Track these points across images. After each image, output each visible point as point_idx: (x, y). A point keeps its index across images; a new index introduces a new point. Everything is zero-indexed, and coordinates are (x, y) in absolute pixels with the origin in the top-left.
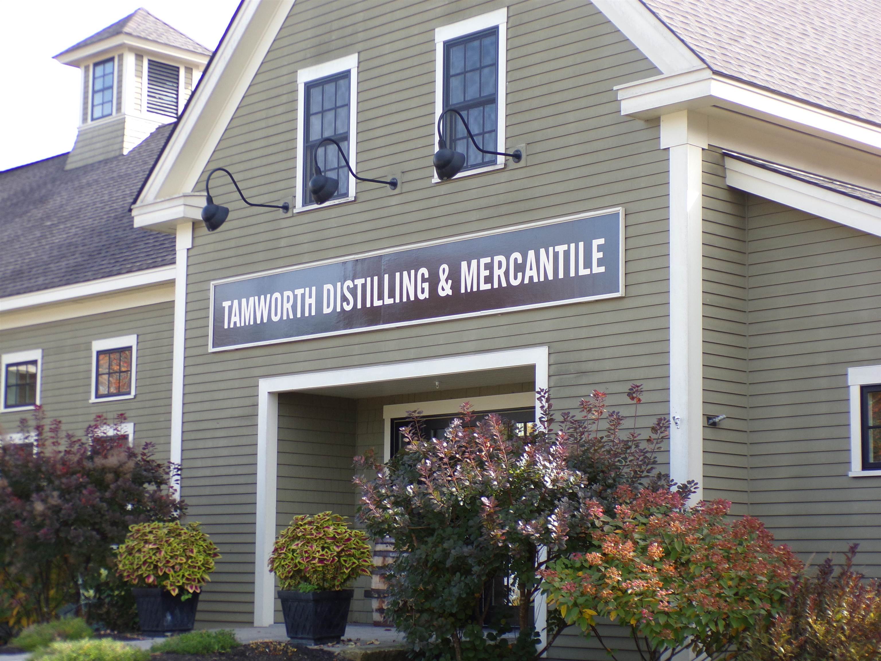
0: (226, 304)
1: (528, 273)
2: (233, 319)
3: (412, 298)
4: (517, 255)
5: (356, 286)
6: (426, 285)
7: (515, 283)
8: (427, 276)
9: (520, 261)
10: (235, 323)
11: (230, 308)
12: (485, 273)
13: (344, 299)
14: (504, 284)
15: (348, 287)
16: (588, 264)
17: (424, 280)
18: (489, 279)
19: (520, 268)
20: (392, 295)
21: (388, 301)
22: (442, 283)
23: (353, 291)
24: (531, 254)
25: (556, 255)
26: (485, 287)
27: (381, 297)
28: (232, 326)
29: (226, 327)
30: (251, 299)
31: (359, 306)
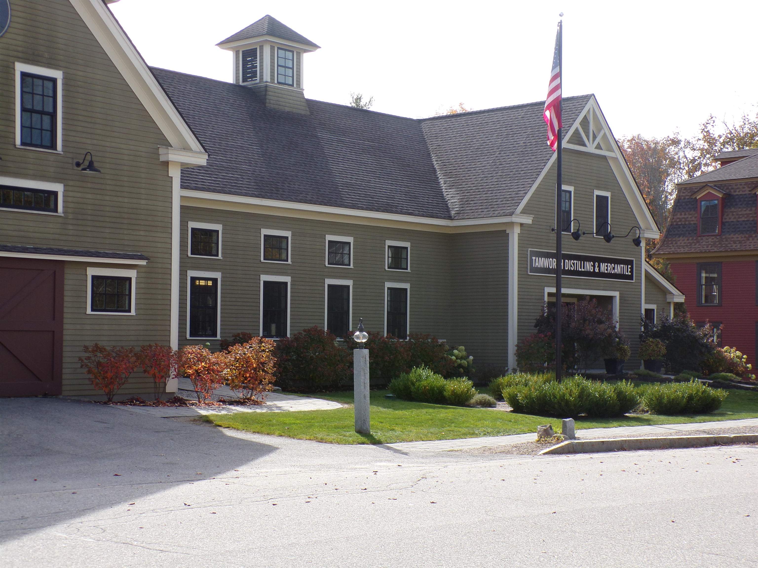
0: (534, 258)
1: (615, 271)
2: (536, 264)
3: (589, 271)
4: (613, 265)
5: (574, 263)
6: (592, 267)
7: (613, 272)
8: (592, 265)
9: (614, 267)
10: (537, 266)
11: (535, 260)
12: (606, 268)
13: (571, 266)
14: (610, 272)
15: (572, 262)
16: (627, 272)
17: (592, 266)
18: (607, 270)
19: (614, 268)
20: (584, 268)
21: (583, 270)
22: (596, 268)
23: (574, 264)
24: (616, 265)
25: (621, 267)
26: (606, 272)
27: (581, 268)
28: (536, 266)
29: (534, 266)
30: (543, 258)
31: (575, 269)
